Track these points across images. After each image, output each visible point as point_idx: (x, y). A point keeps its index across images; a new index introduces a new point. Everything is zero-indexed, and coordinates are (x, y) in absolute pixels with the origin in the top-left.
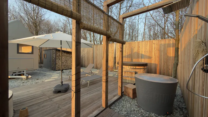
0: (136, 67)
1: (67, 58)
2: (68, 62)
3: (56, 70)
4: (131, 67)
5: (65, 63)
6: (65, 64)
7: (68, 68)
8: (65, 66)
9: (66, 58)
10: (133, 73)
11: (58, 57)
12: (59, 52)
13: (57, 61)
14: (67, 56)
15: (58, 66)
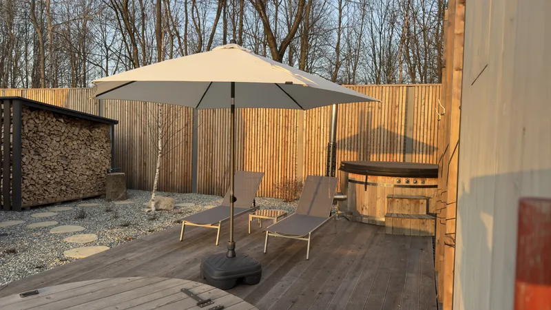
0: (423, 182)
1: (70, 144)
2: (75, 163)
3: (23, 205)
4: (399, 182)
5: (60, 168)
6: (62, 174)
7: (74, 197)
8: (64, 188)
9: (66, 145)
10: (421, 201)
11: (27, 138)
12: (33, 115)
13: (24, 159)
14: (70, 135)
15: (31, 187)
